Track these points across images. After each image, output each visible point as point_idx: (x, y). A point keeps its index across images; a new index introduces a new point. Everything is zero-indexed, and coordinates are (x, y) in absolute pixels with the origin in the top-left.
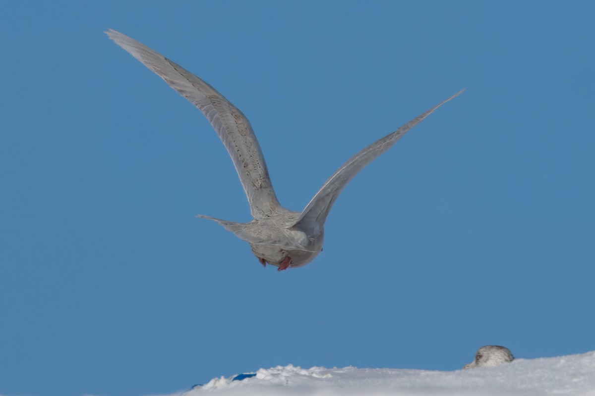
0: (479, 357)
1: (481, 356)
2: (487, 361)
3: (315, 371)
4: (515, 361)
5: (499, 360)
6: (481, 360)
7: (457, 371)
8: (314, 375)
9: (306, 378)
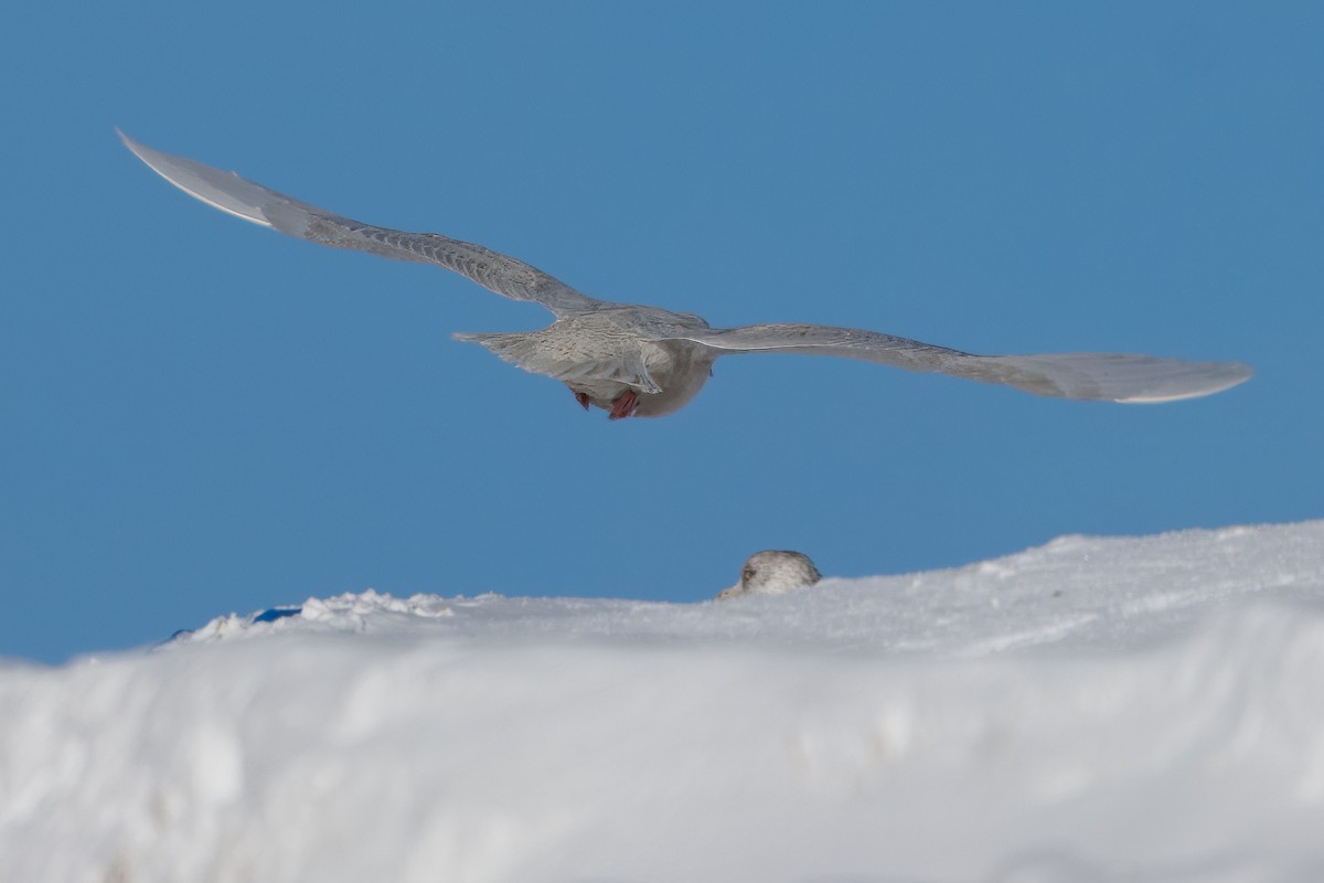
0: (749, 574)
1: (753, 573)
2: (767, 583)
3: (421, 603)
4: (821, 583)
5: (790, 581)
6: (753, 580)
7: (705, 604)
8: (419, 612)
9: (399, 618)
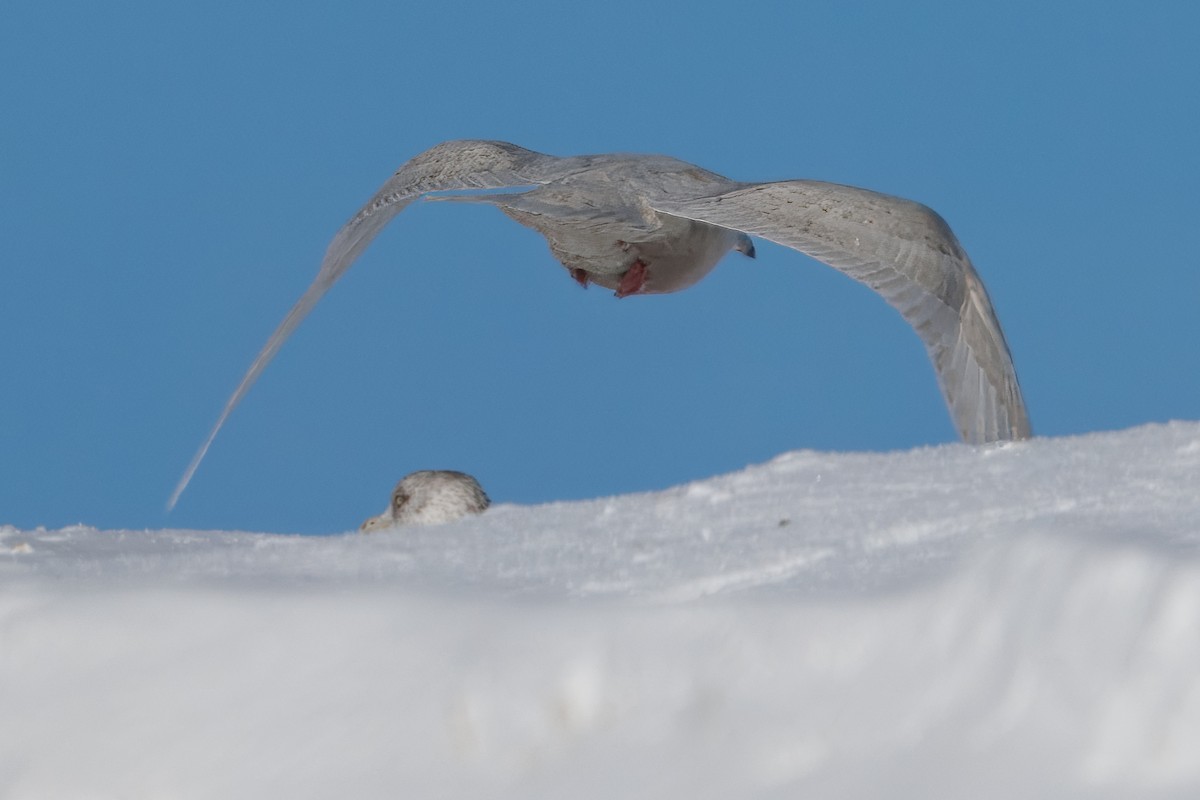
0: (401, 499)
1: (405, 498)
2: (423, 510)
4: (491, 511)
5: (452, 507)
6: (406, 507)
7: (347, 537)
